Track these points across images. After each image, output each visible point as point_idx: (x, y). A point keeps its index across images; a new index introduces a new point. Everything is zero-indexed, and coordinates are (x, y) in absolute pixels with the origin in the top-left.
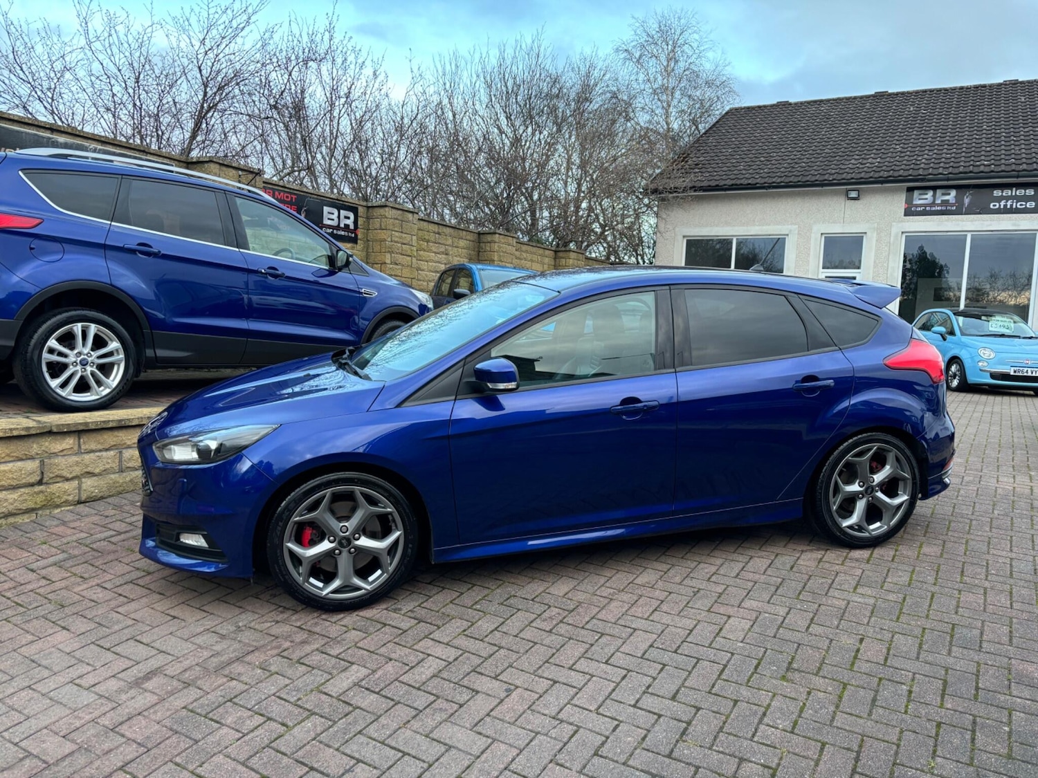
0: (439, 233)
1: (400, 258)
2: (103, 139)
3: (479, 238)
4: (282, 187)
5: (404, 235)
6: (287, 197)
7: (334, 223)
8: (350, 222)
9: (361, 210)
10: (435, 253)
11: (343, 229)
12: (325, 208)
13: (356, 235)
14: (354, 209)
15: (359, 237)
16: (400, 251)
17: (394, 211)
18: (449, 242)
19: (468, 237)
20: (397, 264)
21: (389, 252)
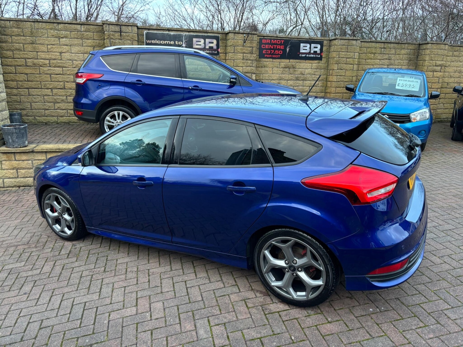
0: (384, 48)
1: (344, 66)
2: (188, 30)
3: (419, 47)
4: (277, 37)
5: (348, 53)
6: (279, 42)
7: (308, 51)
8: (318, 50)
9: (325, 43)
10: (380, 59)
11: (312, 54)
12: (302, 44)
13: (321, 56)
14: (321, 43)
15: (323, 57)
16: (345, 62)
17: (342, 41)
18: (393, 51)
19: (410, 48)
20: (342, 70)
21: (336, 63)
